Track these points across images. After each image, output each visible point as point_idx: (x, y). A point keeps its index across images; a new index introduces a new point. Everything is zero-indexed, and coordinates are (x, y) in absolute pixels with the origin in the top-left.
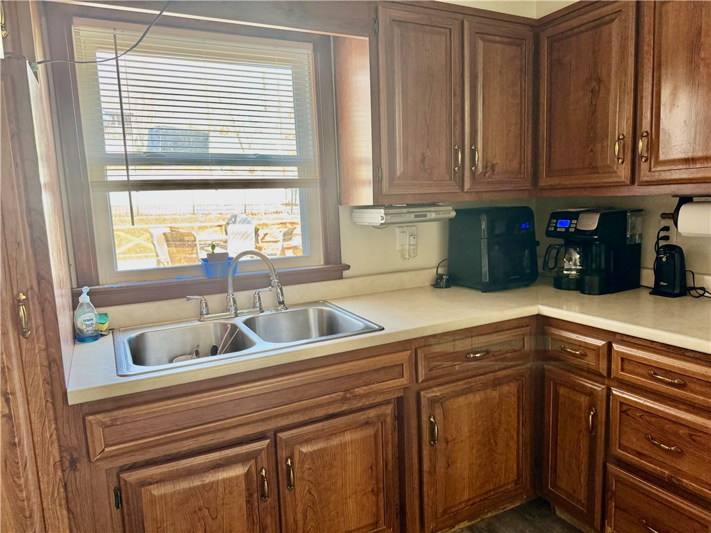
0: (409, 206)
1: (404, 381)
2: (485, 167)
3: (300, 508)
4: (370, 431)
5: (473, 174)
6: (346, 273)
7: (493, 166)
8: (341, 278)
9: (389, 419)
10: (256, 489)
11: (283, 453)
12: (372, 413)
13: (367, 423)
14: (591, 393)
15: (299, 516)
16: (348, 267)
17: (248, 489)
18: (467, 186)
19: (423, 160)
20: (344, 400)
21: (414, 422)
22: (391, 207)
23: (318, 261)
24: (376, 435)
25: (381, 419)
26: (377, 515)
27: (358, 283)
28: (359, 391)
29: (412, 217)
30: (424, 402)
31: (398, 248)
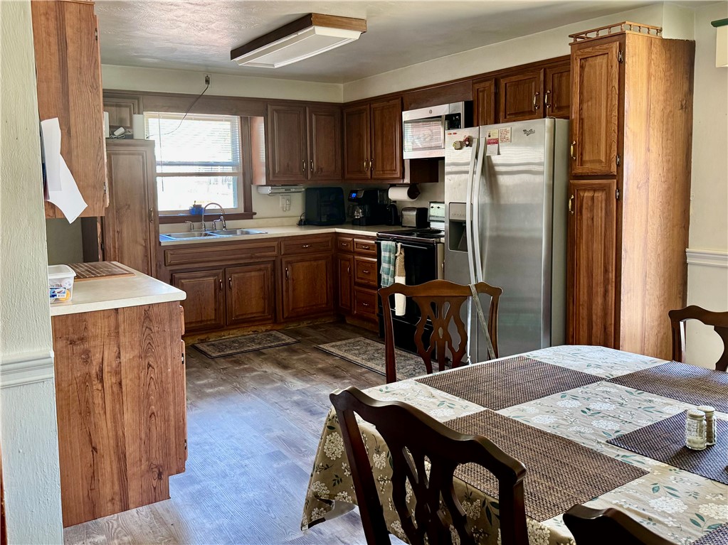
0: (282, 185)
1: (275, 253)
2: (318, 169)
3: (234, 299)
4: (262, 273)
5: (312, 172)
6: (254, 216)
7: (321, 169)
8: (252, 218)
9: (269, 269)
10: (217, 287)
11: (227, 276)
12: (262, 266)
13: (260, 270)
14: (349, 260)
15: (233, 303)
16: (255, 214)
17: (215, 286)
18: (309, 177)
19: (288, 166)
20: (251, 258)
21: (280, 272)
22: (275, 186)
23: (242, 211)
24: (264, 275)
25: (266, 269)
26: (264, 308)
27: (260, 221)
28: (257, 254)
29: (283, 190)
30: (283, 263)
31: (281, 206)
